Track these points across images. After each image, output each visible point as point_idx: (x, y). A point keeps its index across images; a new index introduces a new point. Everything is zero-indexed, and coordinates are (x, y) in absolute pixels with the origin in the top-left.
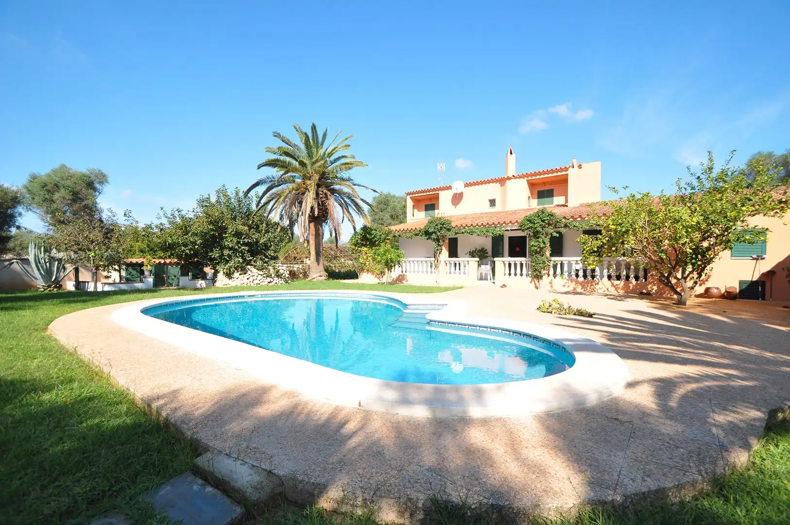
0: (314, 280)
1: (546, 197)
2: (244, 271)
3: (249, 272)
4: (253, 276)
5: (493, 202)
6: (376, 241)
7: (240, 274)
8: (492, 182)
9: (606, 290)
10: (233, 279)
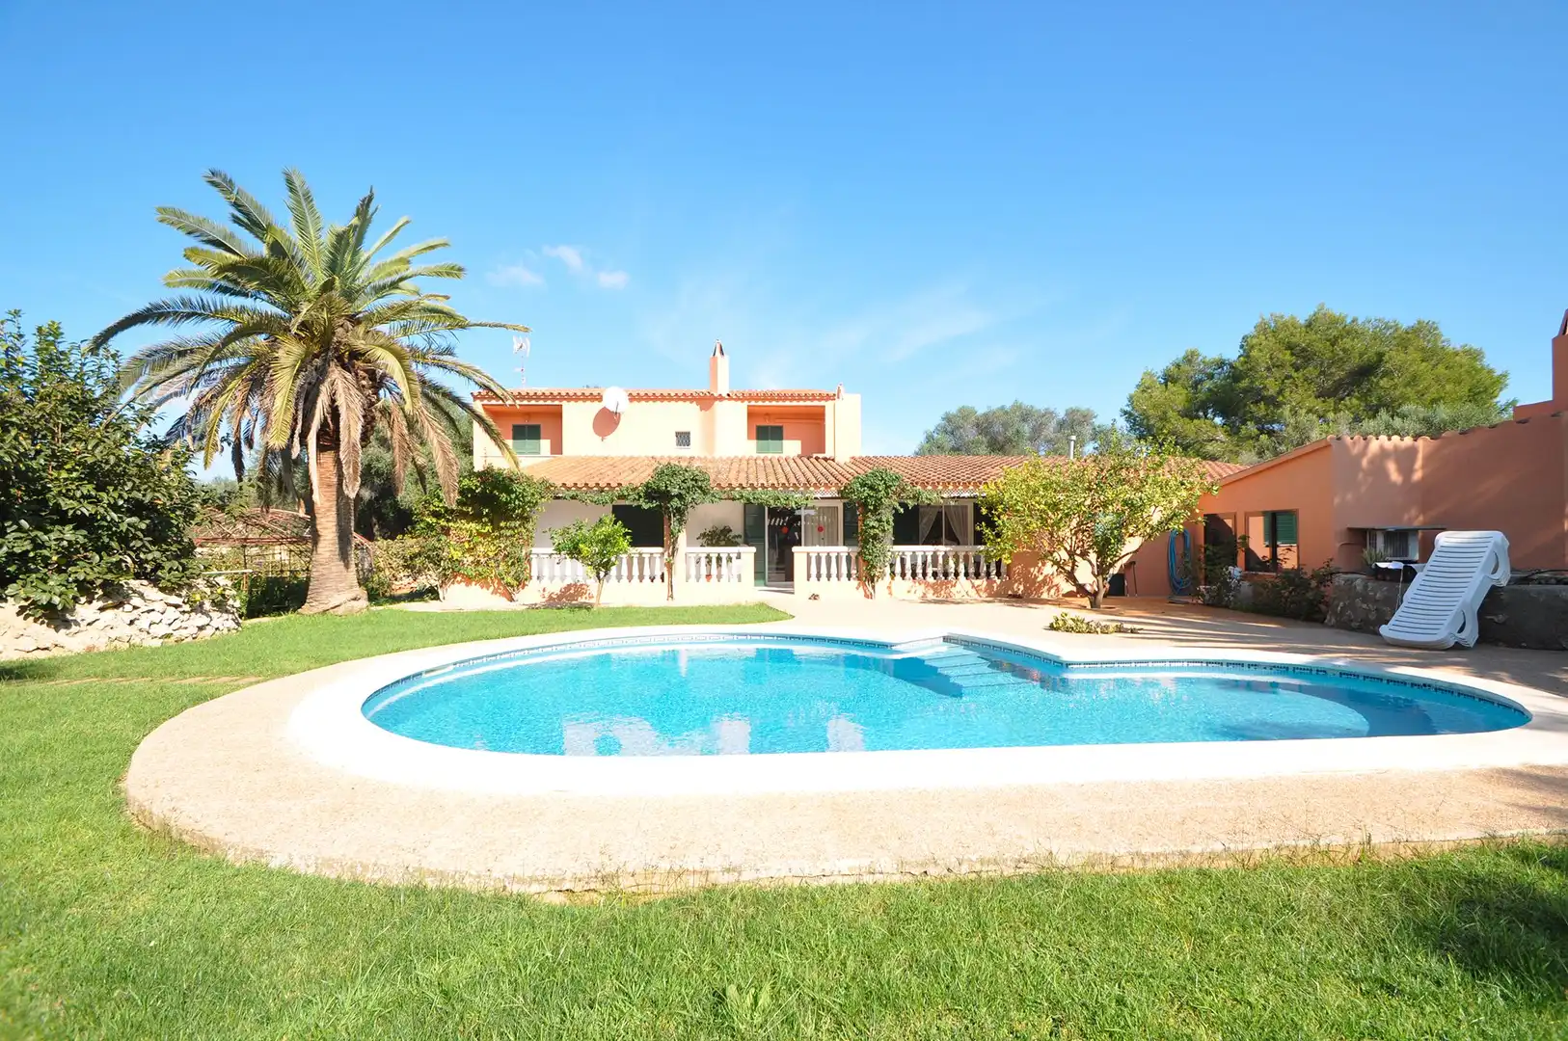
0: (340, 611)
1: (772, 439)
2: (115, 596)
3: (136, 601)
4: (149, 612)
5: (683, 438)
6: (514, 510)
7: (102, 609)
8: (684, 400)
9: (965, 594)
10: (74, 628)
